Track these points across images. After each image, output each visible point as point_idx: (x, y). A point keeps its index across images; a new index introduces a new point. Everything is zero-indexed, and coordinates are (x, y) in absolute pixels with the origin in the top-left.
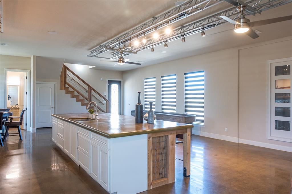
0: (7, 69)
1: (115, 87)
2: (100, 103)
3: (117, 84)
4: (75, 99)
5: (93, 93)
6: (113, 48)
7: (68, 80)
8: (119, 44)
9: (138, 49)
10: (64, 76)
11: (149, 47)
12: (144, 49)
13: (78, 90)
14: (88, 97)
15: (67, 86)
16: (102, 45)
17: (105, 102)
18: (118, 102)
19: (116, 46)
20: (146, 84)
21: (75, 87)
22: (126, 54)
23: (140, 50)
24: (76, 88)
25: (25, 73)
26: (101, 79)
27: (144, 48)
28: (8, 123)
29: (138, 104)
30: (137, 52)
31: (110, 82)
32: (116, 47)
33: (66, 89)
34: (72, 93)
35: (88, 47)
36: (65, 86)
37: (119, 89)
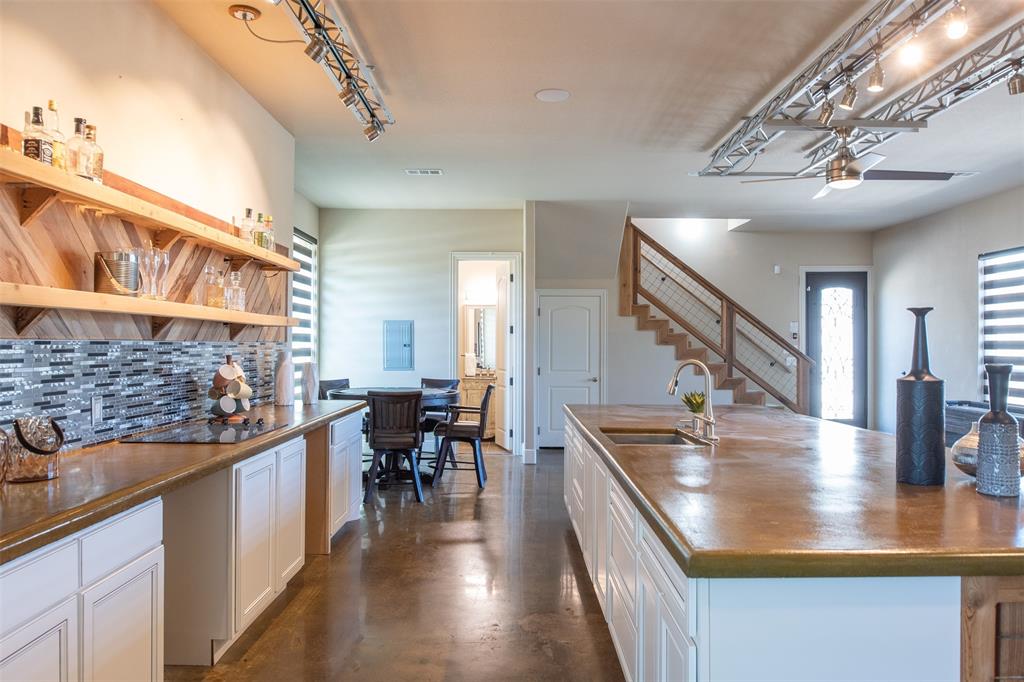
0: (457, 255)
1: (837, 302)
2: (772, 364)
3: (847, 287)
4: (671, 350)
5: (740, 323)
6: (800, 117)
7: (648, 280)
8: (826, 87)
9: (933, 102)
10: (631, 264)
11: (993, 73)
12: (969, 97)
13: (682, 314)
14: (722, 340)
15: (642, 300)
16: (752, 113)
17: (791, 361)
18: (851, 362)
19: (812, 105)
20: (990, 277)
21: (670, 304)
22: (868, 141)
23: (942, 106)
24: (676, 309)
25: (508, 262)
26: (776, 268)
27: (963, 89)
28: (444, 428)
29: (912, 378)
30: (928, 119)
31: (816, 281)
32: (812, 109)
33: (639, 311)
34: (658, 325)
35: (700, 137)
36: (635, 301)
37: (855, 306)
